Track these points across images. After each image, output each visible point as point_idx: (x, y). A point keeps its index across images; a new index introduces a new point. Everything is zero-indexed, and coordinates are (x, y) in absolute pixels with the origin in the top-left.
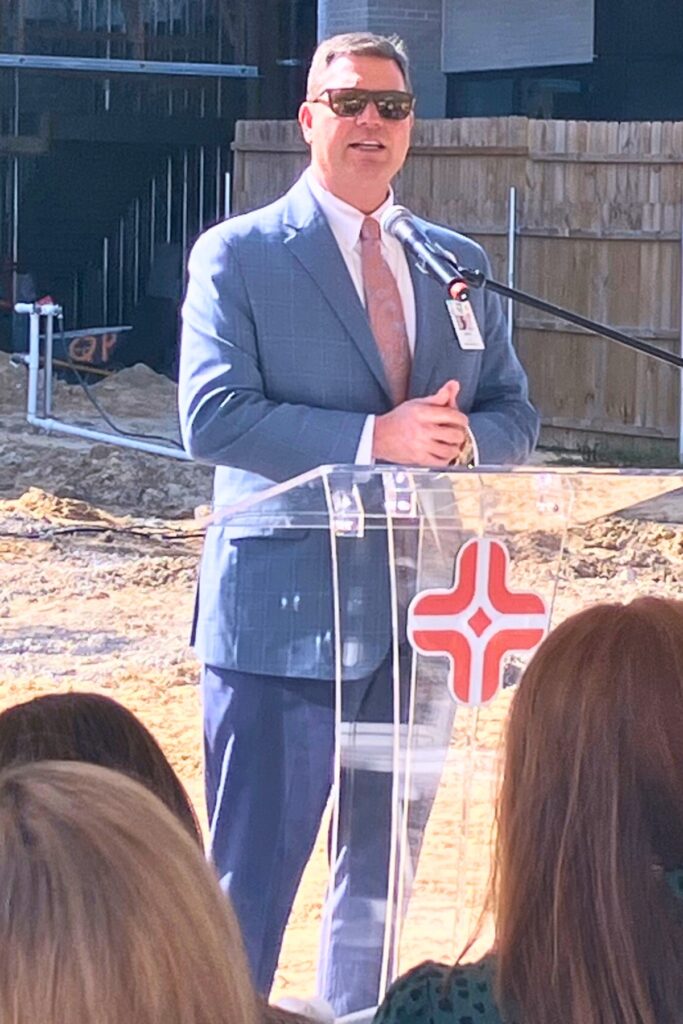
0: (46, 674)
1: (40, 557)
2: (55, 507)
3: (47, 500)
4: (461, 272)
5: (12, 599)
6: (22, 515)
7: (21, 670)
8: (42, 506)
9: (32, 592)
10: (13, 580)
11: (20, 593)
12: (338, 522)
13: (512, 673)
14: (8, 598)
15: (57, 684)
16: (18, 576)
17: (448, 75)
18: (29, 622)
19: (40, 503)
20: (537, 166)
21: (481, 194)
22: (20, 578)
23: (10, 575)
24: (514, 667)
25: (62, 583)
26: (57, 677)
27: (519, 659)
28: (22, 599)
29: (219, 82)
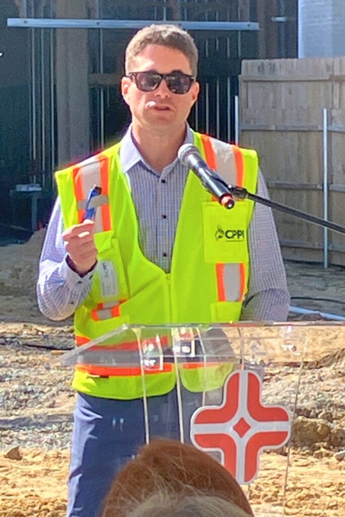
4: (229, 189)
5: (58, 394)
7: (54, 445)
10: (61, 381)
11: (63, 391)
12: (145, 361)
14: (56, 394)
16: (64, 379)
18: (68, 411)
22: (64, 380)
23: (58, 378)
28: (64, 395)
29: (239, 33)
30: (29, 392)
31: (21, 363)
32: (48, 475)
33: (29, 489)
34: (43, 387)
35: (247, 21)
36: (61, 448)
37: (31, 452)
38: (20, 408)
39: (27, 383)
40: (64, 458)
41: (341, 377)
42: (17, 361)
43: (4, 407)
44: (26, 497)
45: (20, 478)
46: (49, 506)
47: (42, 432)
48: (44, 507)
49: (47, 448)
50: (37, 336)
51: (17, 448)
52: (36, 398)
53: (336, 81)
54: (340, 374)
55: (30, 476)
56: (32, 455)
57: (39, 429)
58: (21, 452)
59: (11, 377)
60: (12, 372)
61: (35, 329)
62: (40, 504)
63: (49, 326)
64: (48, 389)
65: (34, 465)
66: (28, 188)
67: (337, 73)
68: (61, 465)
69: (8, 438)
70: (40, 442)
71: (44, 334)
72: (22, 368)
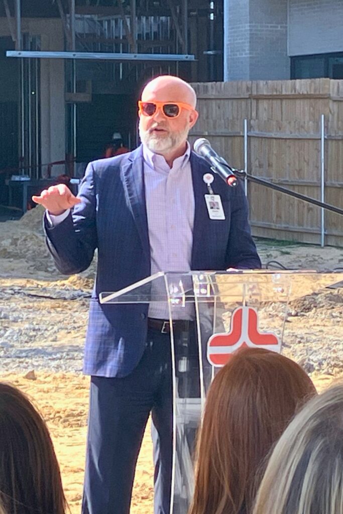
0: (72, 370)
1: (75, 309)
2: (85, 284)
3: (81, 280)
4: (233, 172)
6: (69, 288)
7: (60, 369)
8: (79, 283)
9: (69, 328)
10: (60, 322)
11: (62, 329)
12: (172, 300)
13: (308, 367)
14: (57, 331)
15: (77, 375)
16: (62, 320)
17: (292, 57)
18: (67, 344)
19: (78, 282)
20: (335, 103)
21: (307, 118)
22: (63, 321)
23: (58, 319)
24: (310, 364)
25: (84, 323)
26: (77, 372)
27: (312, 360)
28: (63, 332)
29: (177, 63)
30: (37, 330)
31: (29, 308)
32: (57, 391)
33: (44, 401)
34: (47, 326)
35: (186, 54)
36: (65, 371)
37: (43, 374)
38: (30, 342)
39: (35, 323)
40: (68, 378)
41: (270, 317)
42: (25, 307)
43: (19, 341)
44: (43, 407)
45: (37, 393)
46: (61, 414)
47: (50, 359)
48: (57, 415)
49: (55, 371)
50: (37, 289)
51: (33, 372)
52: (42, 334)
53: (254, 99)
54: (270, 316)
55: (44, 392)
56: (44, 376)
57: (47, 357)
58: (35, 375)
59: (22, 318)
60: (23, 315)
61: (36, 283)
62: (54, 412)
63: (44, 281)
64: (51, 327)
65: (46, 384)
66: (20, 179)
67: (255, 93)
68: (67, 384)
69: (24, 364)
70: (49, 367)
71: (43, 287)
72: (30, 312)
